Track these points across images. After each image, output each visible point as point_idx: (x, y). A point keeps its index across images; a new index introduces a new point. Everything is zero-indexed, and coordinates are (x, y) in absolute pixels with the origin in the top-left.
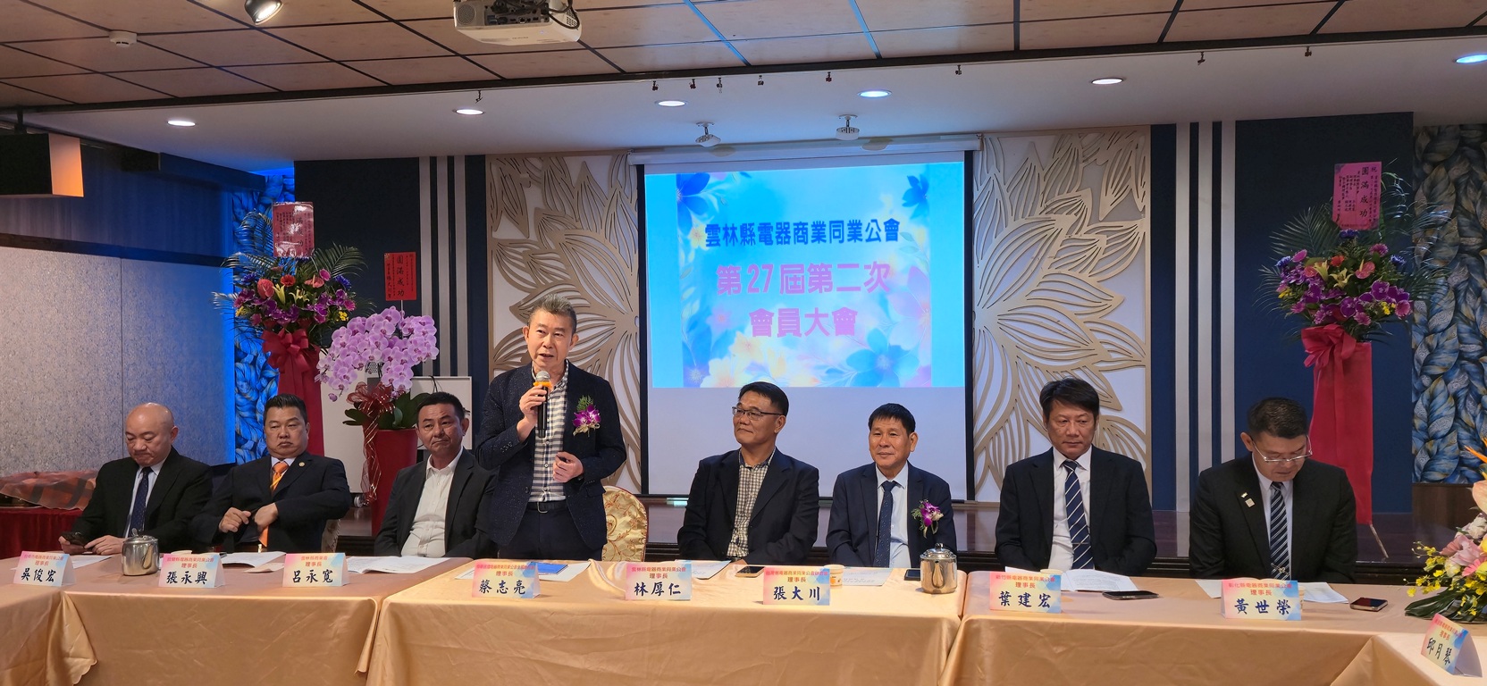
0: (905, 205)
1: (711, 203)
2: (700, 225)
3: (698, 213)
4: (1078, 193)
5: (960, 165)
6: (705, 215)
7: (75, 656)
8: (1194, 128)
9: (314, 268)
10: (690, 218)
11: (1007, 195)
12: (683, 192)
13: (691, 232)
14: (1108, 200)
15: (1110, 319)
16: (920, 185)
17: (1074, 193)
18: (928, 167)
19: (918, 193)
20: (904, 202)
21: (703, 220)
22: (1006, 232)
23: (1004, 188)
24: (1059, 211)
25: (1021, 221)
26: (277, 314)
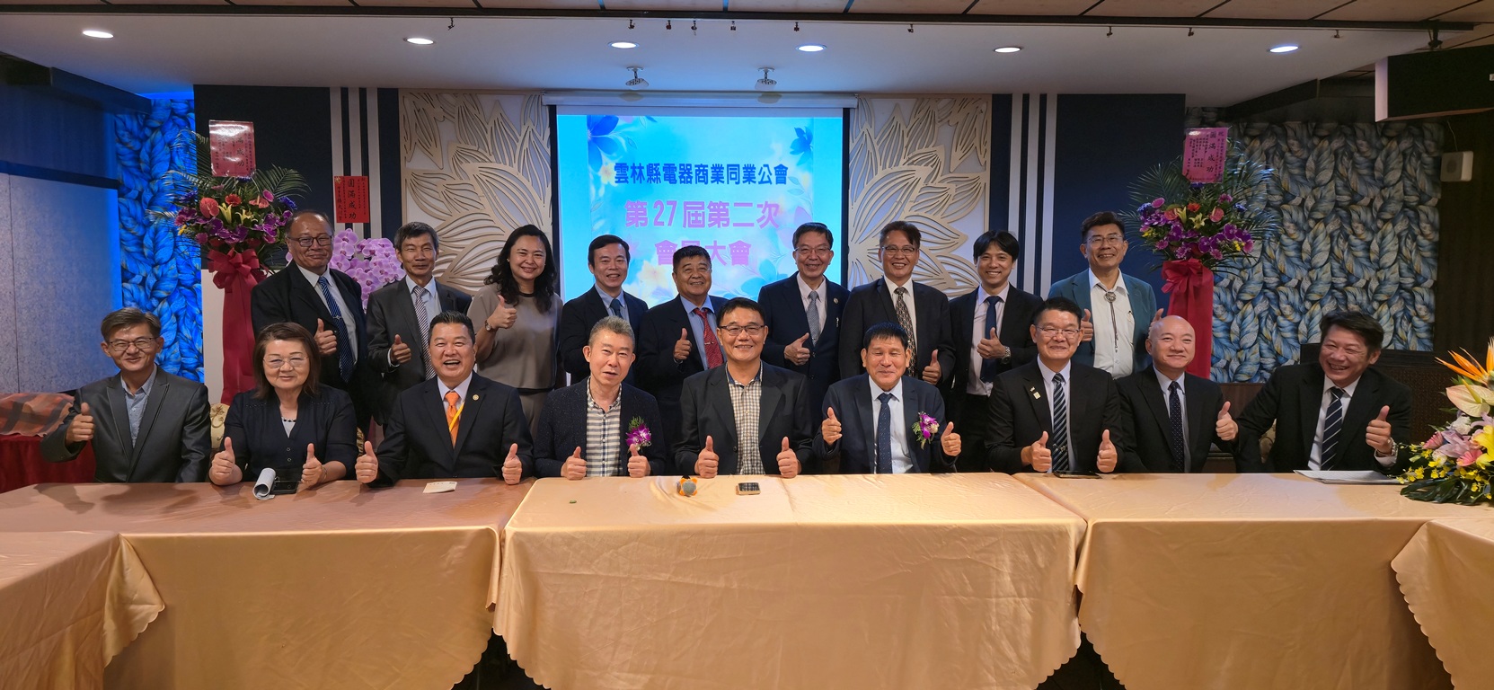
0: (792, 153)
1: (621, 144)
2: (609, 164)
3: (608, 152)
4: (934, 149)
5: (840, 119)
6: (614, 155)
8: (1026, 98)
9: (256, 188)
10: (601, 157)
11: (877, 148)
12: (593, 133)
13: (602, 170)
14: (957, 155)
15: (958, 253)
16: (805, 135)
17: (930, 149)
18: (812, 120)
19: (804, 142)
20: (792, 150)
21: (612, 159)
22: (877, 178)
23: (875, 141)
24: (919, 163)
25: (889, 170)
26: (224, 234)
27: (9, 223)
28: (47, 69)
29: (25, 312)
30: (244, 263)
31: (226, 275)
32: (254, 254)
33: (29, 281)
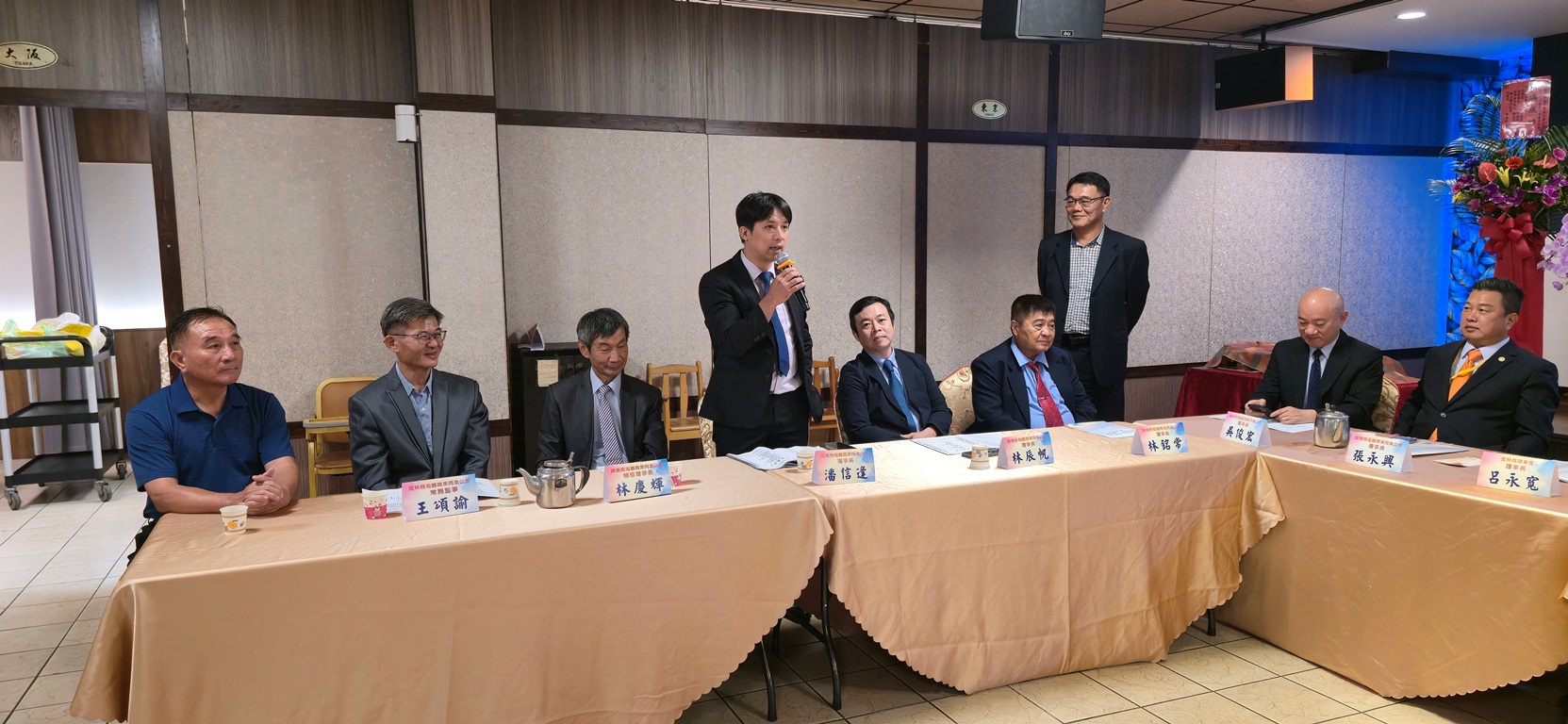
7: (1266, 510)
9: (1547, 147)
26: (1497, 198)
27: (1341, 198)
28: (1386, 53)
29: (1348, 276)
30: (1515, 228)
31: (1497, 241)
32: (1529, 218)
33: (1355, 250)
